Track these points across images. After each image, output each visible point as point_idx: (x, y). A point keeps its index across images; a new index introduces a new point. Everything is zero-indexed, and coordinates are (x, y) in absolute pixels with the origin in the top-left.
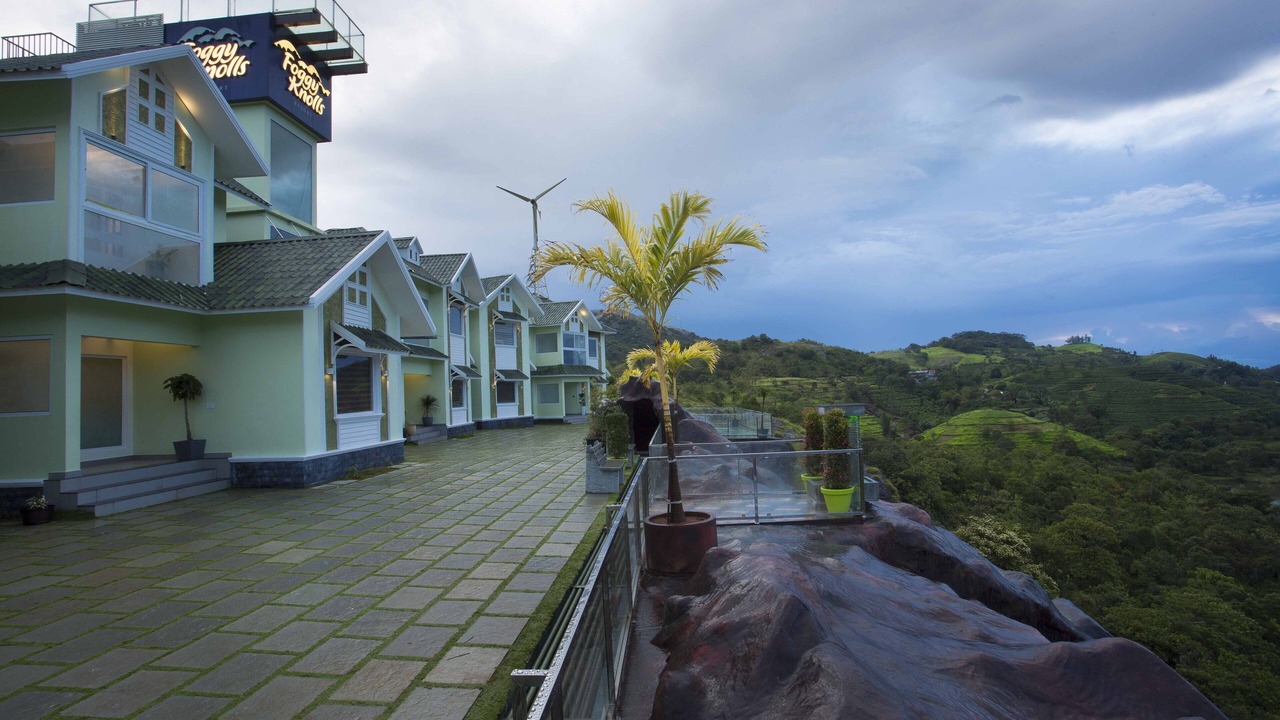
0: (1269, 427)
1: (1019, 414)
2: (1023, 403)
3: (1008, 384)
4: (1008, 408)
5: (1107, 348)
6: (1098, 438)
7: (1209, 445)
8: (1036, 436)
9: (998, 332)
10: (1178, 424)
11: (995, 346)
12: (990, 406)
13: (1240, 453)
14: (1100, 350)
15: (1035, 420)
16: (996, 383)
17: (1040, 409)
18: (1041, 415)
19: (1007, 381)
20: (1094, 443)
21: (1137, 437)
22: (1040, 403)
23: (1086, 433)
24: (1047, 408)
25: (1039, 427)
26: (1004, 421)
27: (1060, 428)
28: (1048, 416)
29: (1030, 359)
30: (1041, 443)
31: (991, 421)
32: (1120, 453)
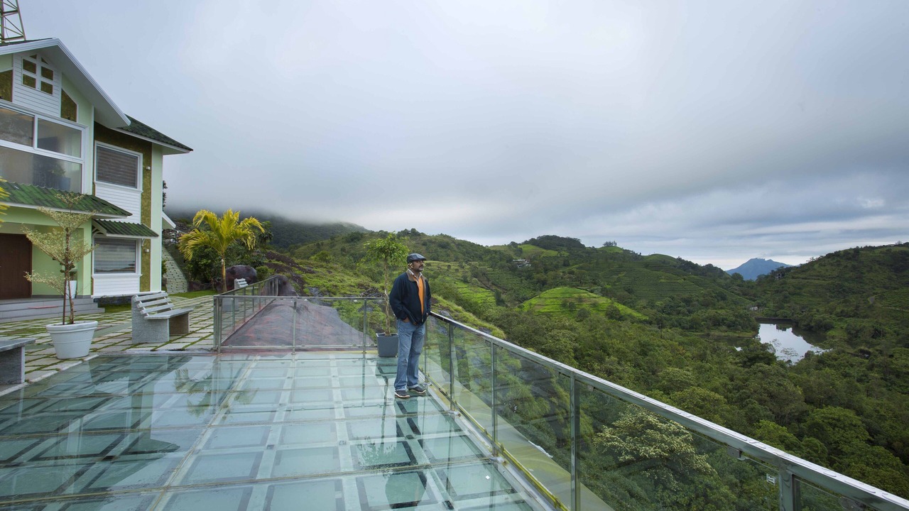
0: (718, 301)
1: (584, 291)
2: (586, 283)
3: (575, 270)
4: (576, 286)
5: (626, 250)
6: (631, 307)
7: (690, 312)
8: (595, 305)
9: (565, 237)
10: (673, 298)
11: (563, 246)
12: (565, 285)
13: (707, 318)
14: (622, 251)
15: (595, 295)
16: (567, 269)
17: (596, 288)
18: (596, 291)
19: (574, 268)
20: (629, 311)
21: (653, 307)
22: (595, 284)
23: (624, 304)
24: (600, 287)
25: (597, 300)
26: (576, 295)
27: (609, 301)
28: (601, 292)
29: (584, 255)
30: (599, 310)
31: (567, 295)
32: (644, 318)
